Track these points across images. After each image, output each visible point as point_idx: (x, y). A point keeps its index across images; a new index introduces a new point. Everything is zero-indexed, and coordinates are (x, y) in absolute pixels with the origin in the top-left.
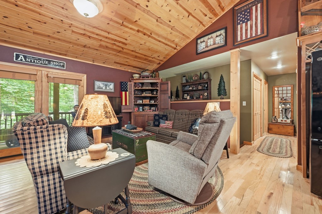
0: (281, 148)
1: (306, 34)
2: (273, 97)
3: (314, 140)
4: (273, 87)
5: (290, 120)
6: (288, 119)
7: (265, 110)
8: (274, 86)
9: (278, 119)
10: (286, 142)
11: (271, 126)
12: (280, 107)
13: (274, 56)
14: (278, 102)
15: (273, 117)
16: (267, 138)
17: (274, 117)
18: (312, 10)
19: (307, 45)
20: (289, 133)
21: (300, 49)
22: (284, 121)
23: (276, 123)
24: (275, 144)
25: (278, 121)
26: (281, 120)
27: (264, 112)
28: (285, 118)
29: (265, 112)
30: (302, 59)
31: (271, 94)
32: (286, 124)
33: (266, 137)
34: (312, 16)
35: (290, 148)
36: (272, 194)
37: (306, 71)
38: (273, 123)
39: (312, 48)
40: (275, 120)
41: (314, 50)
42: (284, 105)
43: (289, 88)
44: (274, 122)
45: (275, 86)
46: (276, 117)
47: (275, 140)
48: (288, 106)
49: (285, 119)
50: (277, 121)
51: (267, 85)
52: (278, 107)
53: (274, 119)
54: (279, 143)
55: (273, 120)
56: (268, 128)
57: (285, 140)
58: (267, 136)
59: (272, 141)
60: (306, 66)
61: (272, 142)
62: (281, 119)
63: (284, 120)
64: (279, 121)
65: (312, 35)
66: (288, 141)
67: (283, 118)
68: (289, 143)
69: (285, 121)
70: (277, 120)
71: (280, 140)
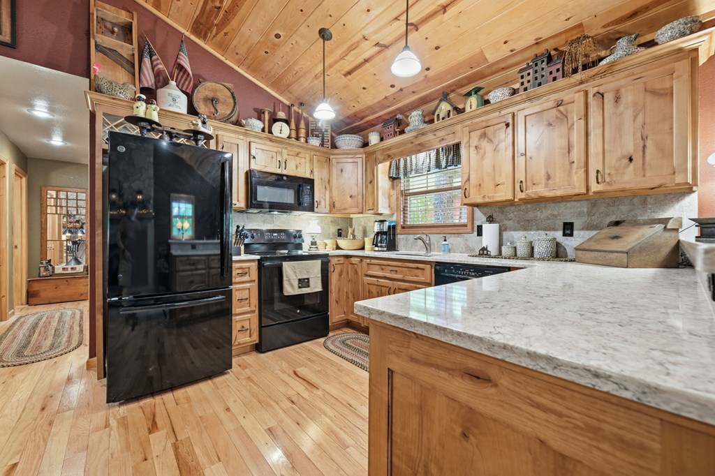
0: (57, 334)
1: (104, 93)
2: (44, 214)
3: (113, 299)
4: (43, 188)
5: (82, 266)
6: (79, 263)
7: (19, 247)
8: (46, 186)
9: (56, 267)
10: (73, 315)
11: (36, 287)
12: (64, 237)
13: (41, 111)
14: (59, 225)
15: (42, 263)
16: (22, 320)
17: (44, 262)
18: (114, 52)
19: (104, 114)
20: (82, 295)
21: (93, 116)
22: (70, 269)
23: (50, 276)
24: (43, 329)
25: (56, 272)
26: (63, 269)
27: (15, 250)
28: (73, 262)
29: (17, 252)
30: (97, 140)
31: (37, 206)
32: (75, 276)
33: (21, 317)
34: (115, 64)
35: (78, 329)
36: (15, 465)
37: (105, 167)
38: (42, 279)
39: (115, 124)
40: (46, 270)
41: (117, 130)
42: (70, 232)
43: (82, 196)
44: (44, 274)
45: (48, 186)
46: (50, 261)
47: (44, 319)
48: (80, 234)
49: (73, 264)
50: (53, 272)
51: (24, 180)
52: (60, 236)
53: (45, 267)
54: (54, 324)
55: (42, 269)
56: (28, 292)
57: (69, 312)
58: (24, 313)
59: (37, 324)
60: (103, 157)
61: (34, 327)
62: (64, 265)
63: (69, 267)
64: (58, 269)
65: (114, 99)
66: (78, 313)
67: (67, 264)
68: (78, 317)
69: (72, 268)
70: (53, 268)
71: (58, 315)
